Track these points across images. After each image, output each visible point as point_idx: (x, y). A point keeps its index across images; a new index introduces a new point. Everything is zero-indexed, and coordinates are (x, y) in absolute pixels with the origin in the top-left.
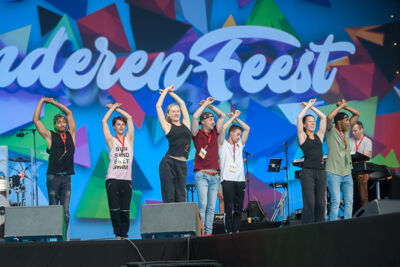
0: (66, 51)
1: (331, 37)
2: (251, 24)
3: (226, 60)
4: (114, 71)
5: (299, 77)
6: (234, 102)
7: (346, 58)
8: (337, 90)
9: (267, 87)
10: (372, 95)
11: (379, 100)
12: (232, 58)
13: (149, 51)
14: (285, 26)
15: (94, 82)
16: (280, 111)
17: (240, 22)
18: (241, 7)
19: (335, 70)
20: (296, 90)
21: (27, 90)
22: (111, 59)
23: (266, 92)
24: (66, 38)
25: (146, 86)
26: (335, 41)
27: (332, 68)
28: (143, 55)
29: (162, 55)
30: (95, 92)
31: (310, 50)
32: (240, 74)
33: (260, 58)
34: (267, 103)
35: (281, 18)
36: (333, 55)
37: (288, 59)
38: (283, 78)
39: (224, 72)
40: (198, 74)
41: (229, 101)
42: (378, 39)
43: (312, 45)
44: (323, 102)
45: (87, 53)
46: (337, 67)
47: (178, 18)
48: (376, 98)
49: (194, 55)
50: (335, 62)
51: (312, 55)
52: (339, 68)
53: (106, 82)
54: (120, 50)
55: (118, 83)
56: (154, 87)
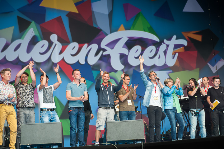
0: (34, 42)
1: (175, 37)
2: (133, 29)
3: (120, 48)
4: (61, 53)
5: (159, 58)
6: (125, 71)
7: (182, 48)
8: (178, 65)
10: (197, 68)
11: (200, 70)
12: (123, 47)
13: (79, 43)
14: (151, 31)
15: (50, 58)
17: (127, 28)
18: (127, 21)
19: (177, 54)
20: (158, 64)
21: (11, 62)
22: (59, 46)
24: (34, 34)
25: (78, 62)
26: (177, 39)
27: (176, 53)
28: (76, 45)
29: (86, 45)
30: (50, 64)
31: (164, 43)
32: (128, 56)
33: (138, 48)
35: (149, 26)
36: (176, 46)
37: (153, 48)
38: (151, 58)
39: (119, 54)
40: (105, 56)
41: (123, 70)
42: (199, 38)
43: (165, 41)
44: (171, 71)
45: (46, 43)
46: (178, 52)
47: (94, 26)
48: (198, 69)
49: (103, 45)
50: (177, 50)
51: (166, 46)
52: (179, 53)
53: (56, 59)
54: (64, 42)
55: (63, 59)
56: (83, 62)
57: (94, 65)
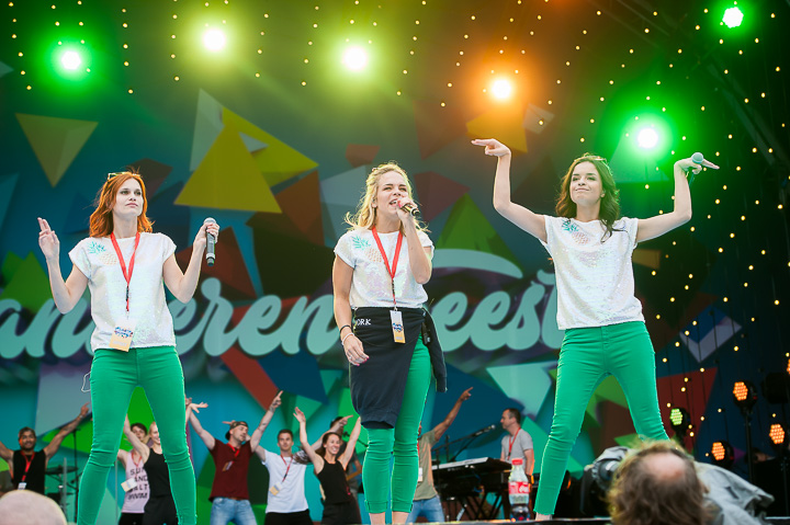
2: (444, 246)
4: (230, 327)
5: (521, 324)
9: (469, 343)
13: (282, 296)
15: (200, 343)
16: (490, 378)
20: (514, 345)
22: (225, 309)
23: (468, 349)
25: (280, 348)
28: (274, 302)
29: (303, 300)
30: (201, 360)
31: (538, 282)
33: (459, 299)
34: (468, 367)
35: (492, 234)
37: (502, 298)
38: (495, 327)
42: (652, 259)
43: (542, 274)
47: (328, 243)
51: (542, 290)
53: (217, 345)
54: (240, 297)
55: (236, 345)
56: (292, 348)
57: (324, 356)
